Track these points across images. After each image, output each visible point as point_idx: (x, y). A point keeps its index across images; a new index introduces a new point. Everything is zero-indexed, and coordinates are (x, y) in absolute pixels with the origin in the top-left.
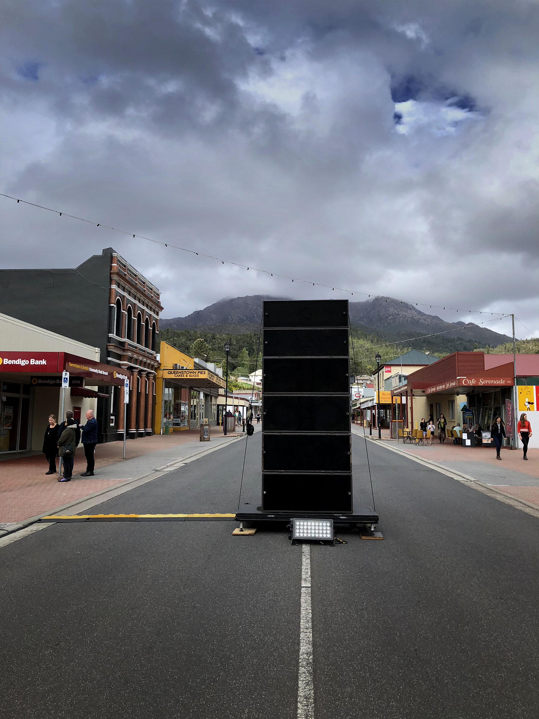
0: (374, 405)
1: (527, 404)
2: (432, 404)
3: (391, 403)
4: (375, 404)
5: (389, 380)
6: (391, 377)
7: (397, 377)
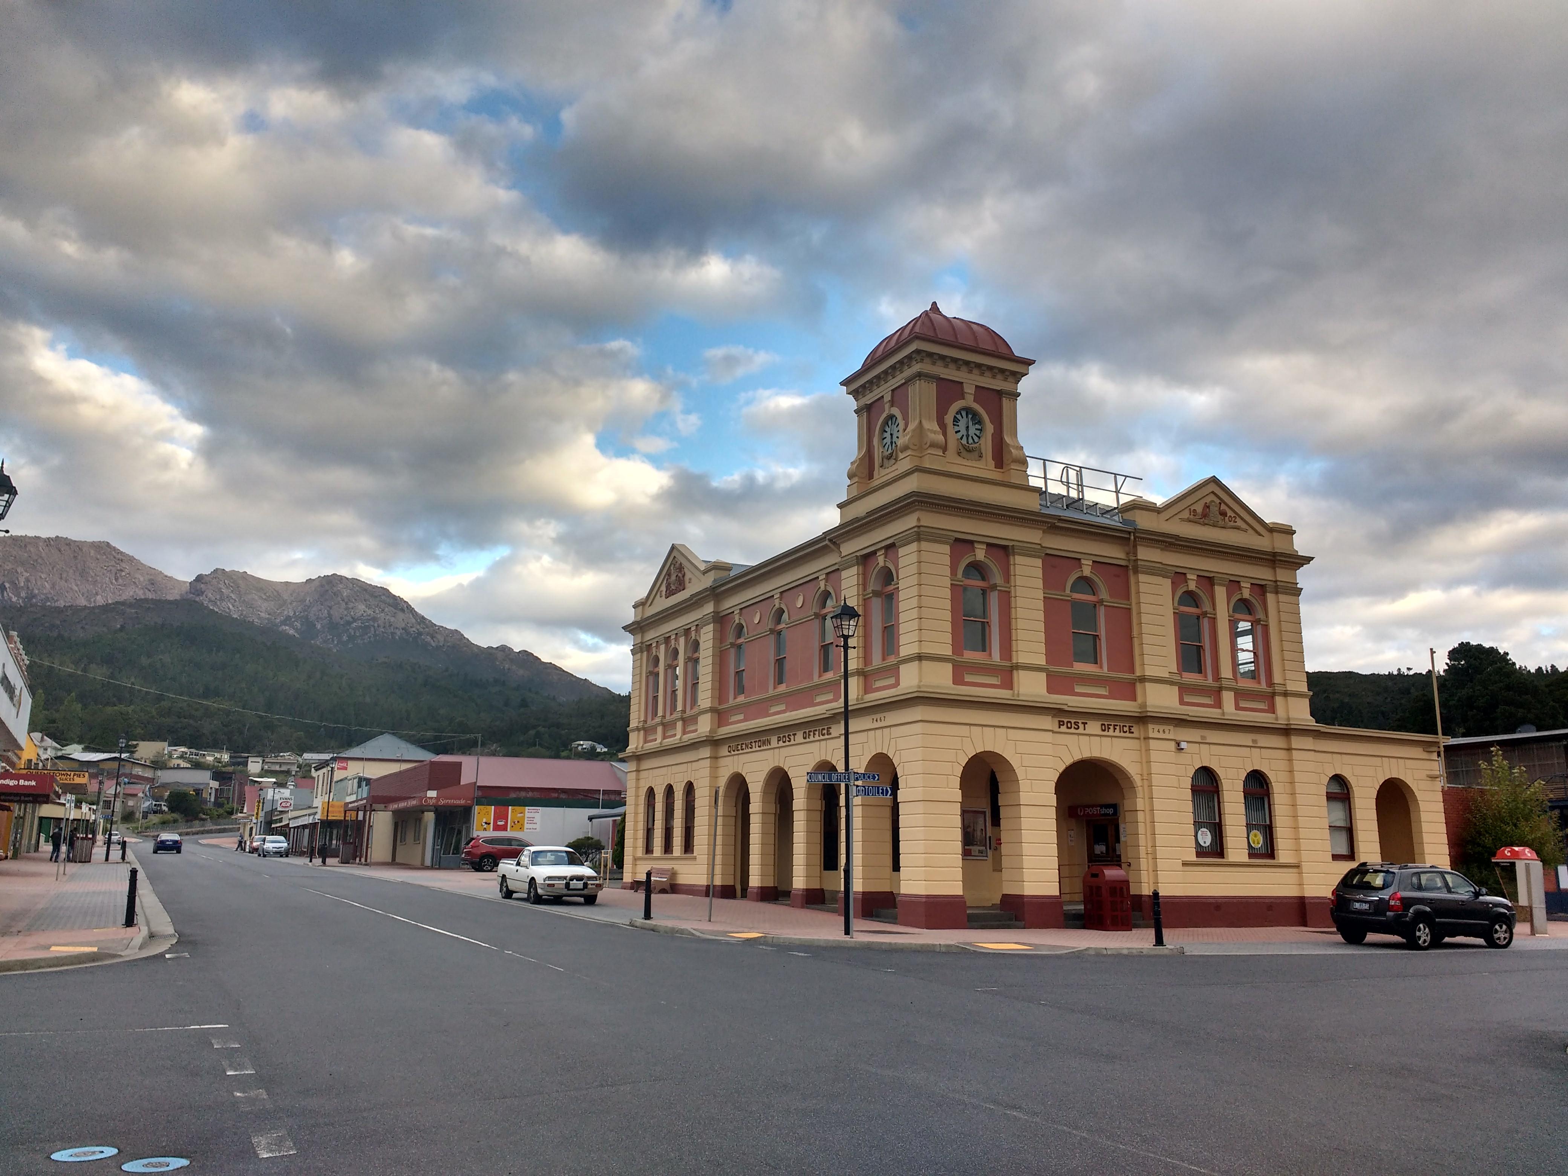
0: (316, 823)
1: (484, 824)
2: (398, 822)
3: (343, 819)
4: (317, 821)
5: (343, 783)
6: (346, 778)
7: (355, 780)
